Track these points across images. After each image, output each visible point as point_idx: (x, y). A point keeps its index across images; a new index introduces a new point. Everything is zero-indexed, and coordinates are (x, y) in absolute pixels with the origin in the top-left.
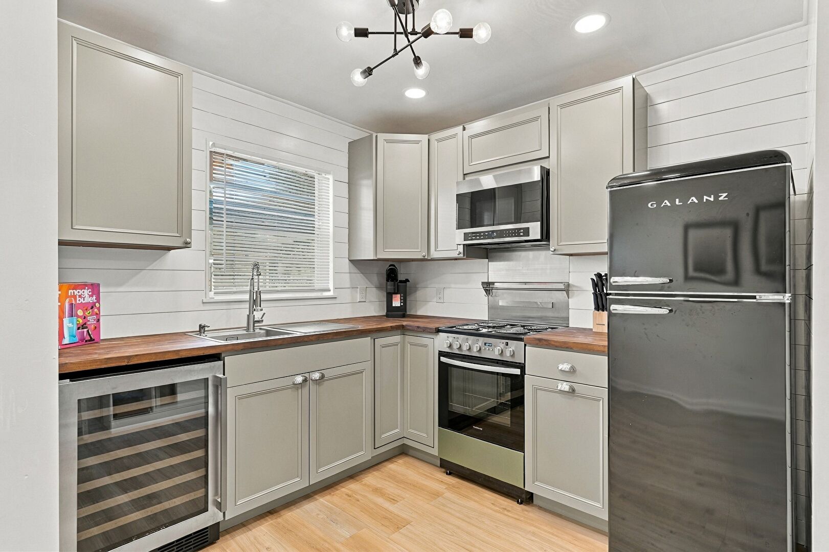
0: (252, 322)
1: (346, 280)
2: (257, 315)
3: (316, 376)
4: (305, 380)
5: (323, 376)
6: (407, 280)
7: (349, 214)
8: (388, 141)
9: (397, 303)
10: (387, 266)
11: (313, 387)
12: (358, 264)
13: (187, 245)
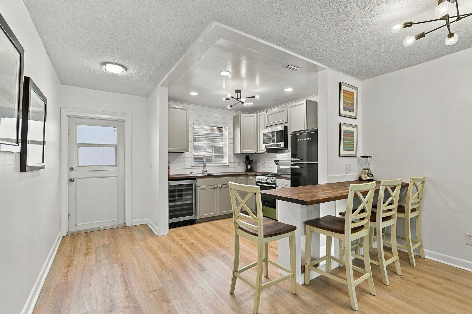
0: (204, 172)
1: (232, 160)
2: (205, 170)
3: (220, 186)
4: (217, 187)
5: (222, 186)
6: (253, 160)
7: (233, 139)
8: (244, 116)
9: (249, 167)
10: (246, 155)
11: (219, 189)
12: (236, 155)
13: (188, 151)
